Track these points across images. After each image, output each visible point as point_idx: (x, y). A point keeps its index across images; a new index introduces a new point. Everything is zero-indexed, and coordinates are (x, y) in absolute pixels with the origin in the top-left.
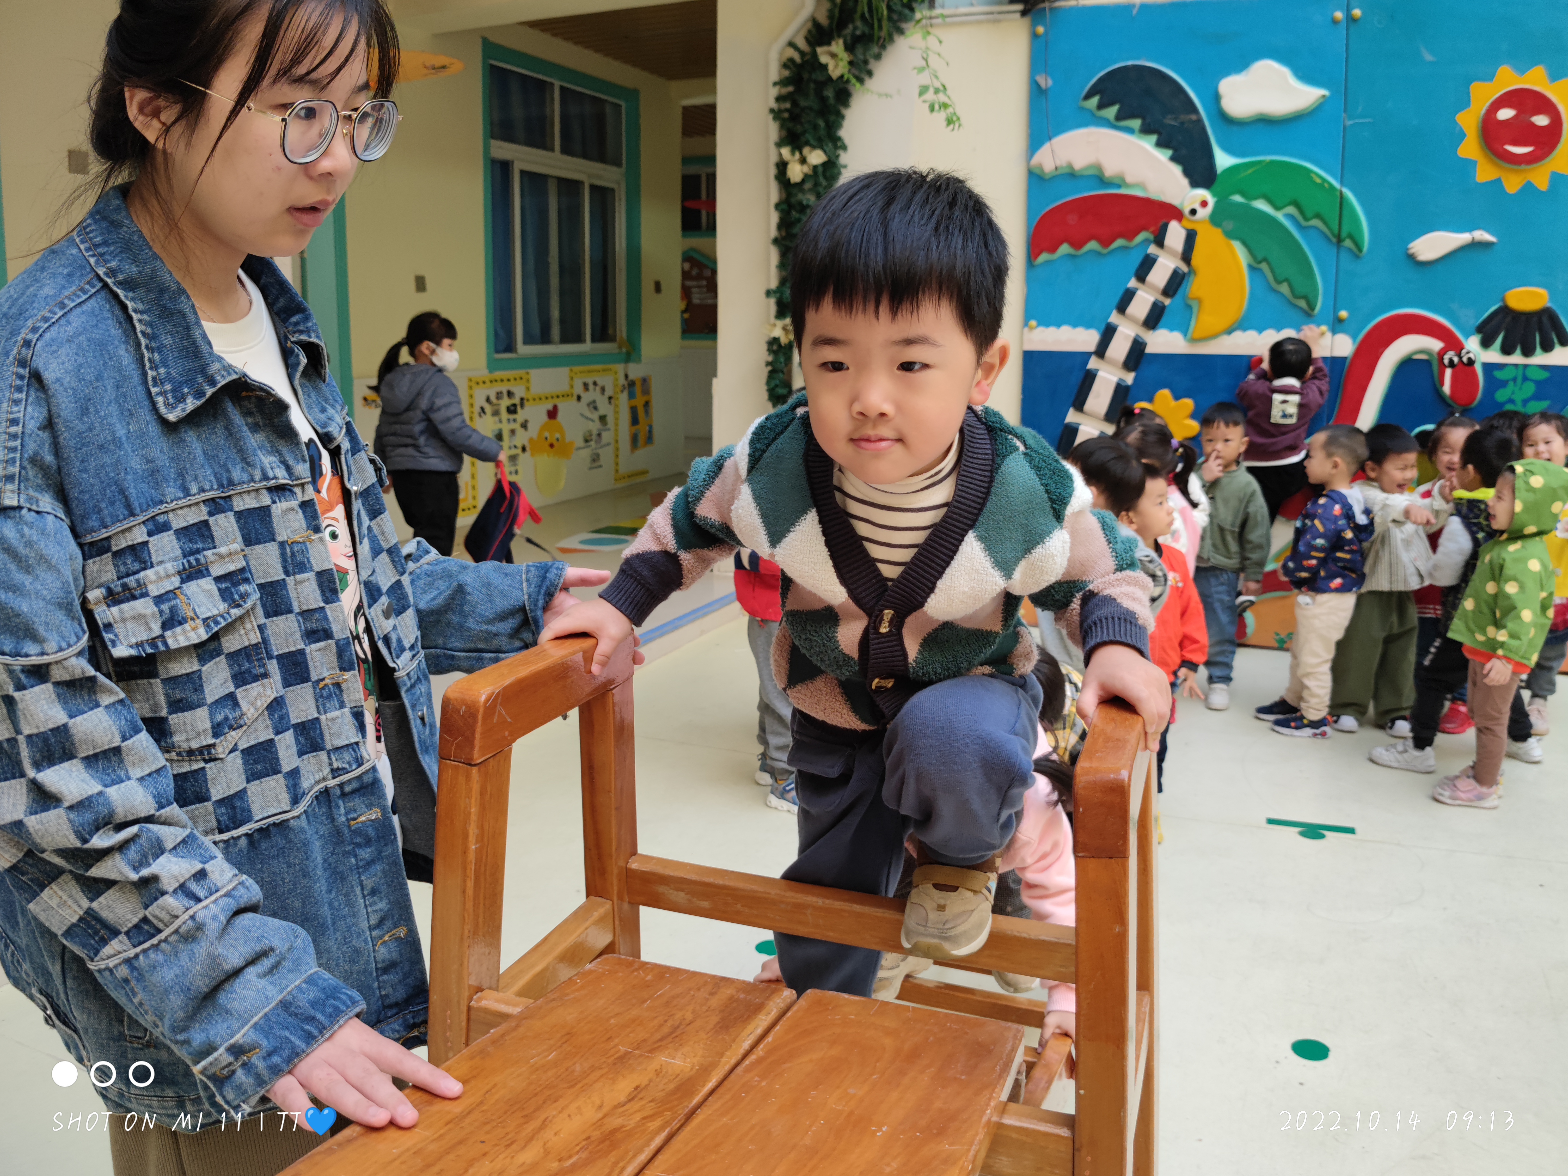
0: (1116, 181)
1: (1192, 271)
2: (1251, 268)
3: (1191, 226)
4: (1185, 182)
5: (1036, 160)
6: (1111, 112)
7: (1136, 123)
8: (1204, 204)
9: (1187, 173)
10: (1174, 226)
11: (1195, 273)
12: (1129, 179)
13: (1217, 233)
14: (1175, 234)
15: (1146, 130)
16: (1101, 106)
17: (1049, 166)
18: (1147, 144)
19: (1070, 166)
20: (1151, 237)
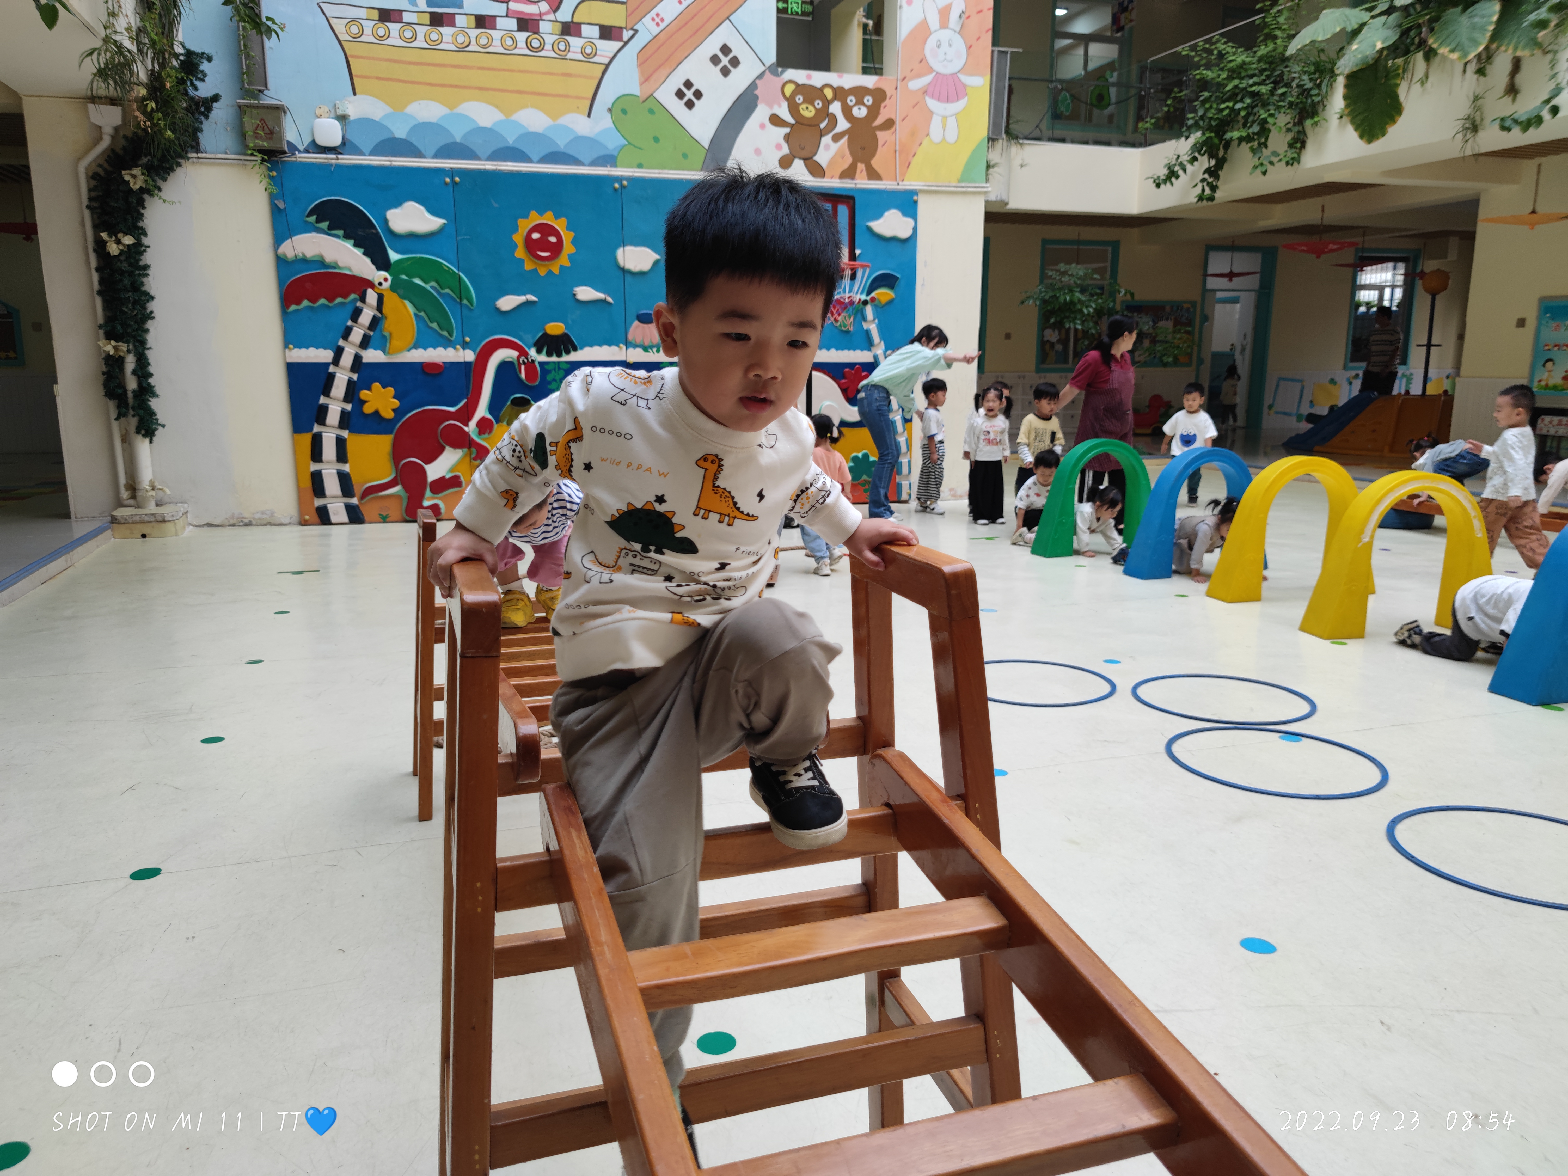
0: (333, 265)
1: (384, 317)
2: (416, 315)
3: (379, 292)
4: (373, 267)
5: (281, 250)
6: (325, 225)
7: (340, 232)
8: (386, 280)
9: (373, 262)
10: (370, 292)
11: (386, 318)
12: (340, 264)
13: (395, 296)
14: (371, 296)
15: (347, 237)
16: (318, 221)
17: (290, 255)
18: (349, 245)
19: (304, 255)
20: (358, 297)
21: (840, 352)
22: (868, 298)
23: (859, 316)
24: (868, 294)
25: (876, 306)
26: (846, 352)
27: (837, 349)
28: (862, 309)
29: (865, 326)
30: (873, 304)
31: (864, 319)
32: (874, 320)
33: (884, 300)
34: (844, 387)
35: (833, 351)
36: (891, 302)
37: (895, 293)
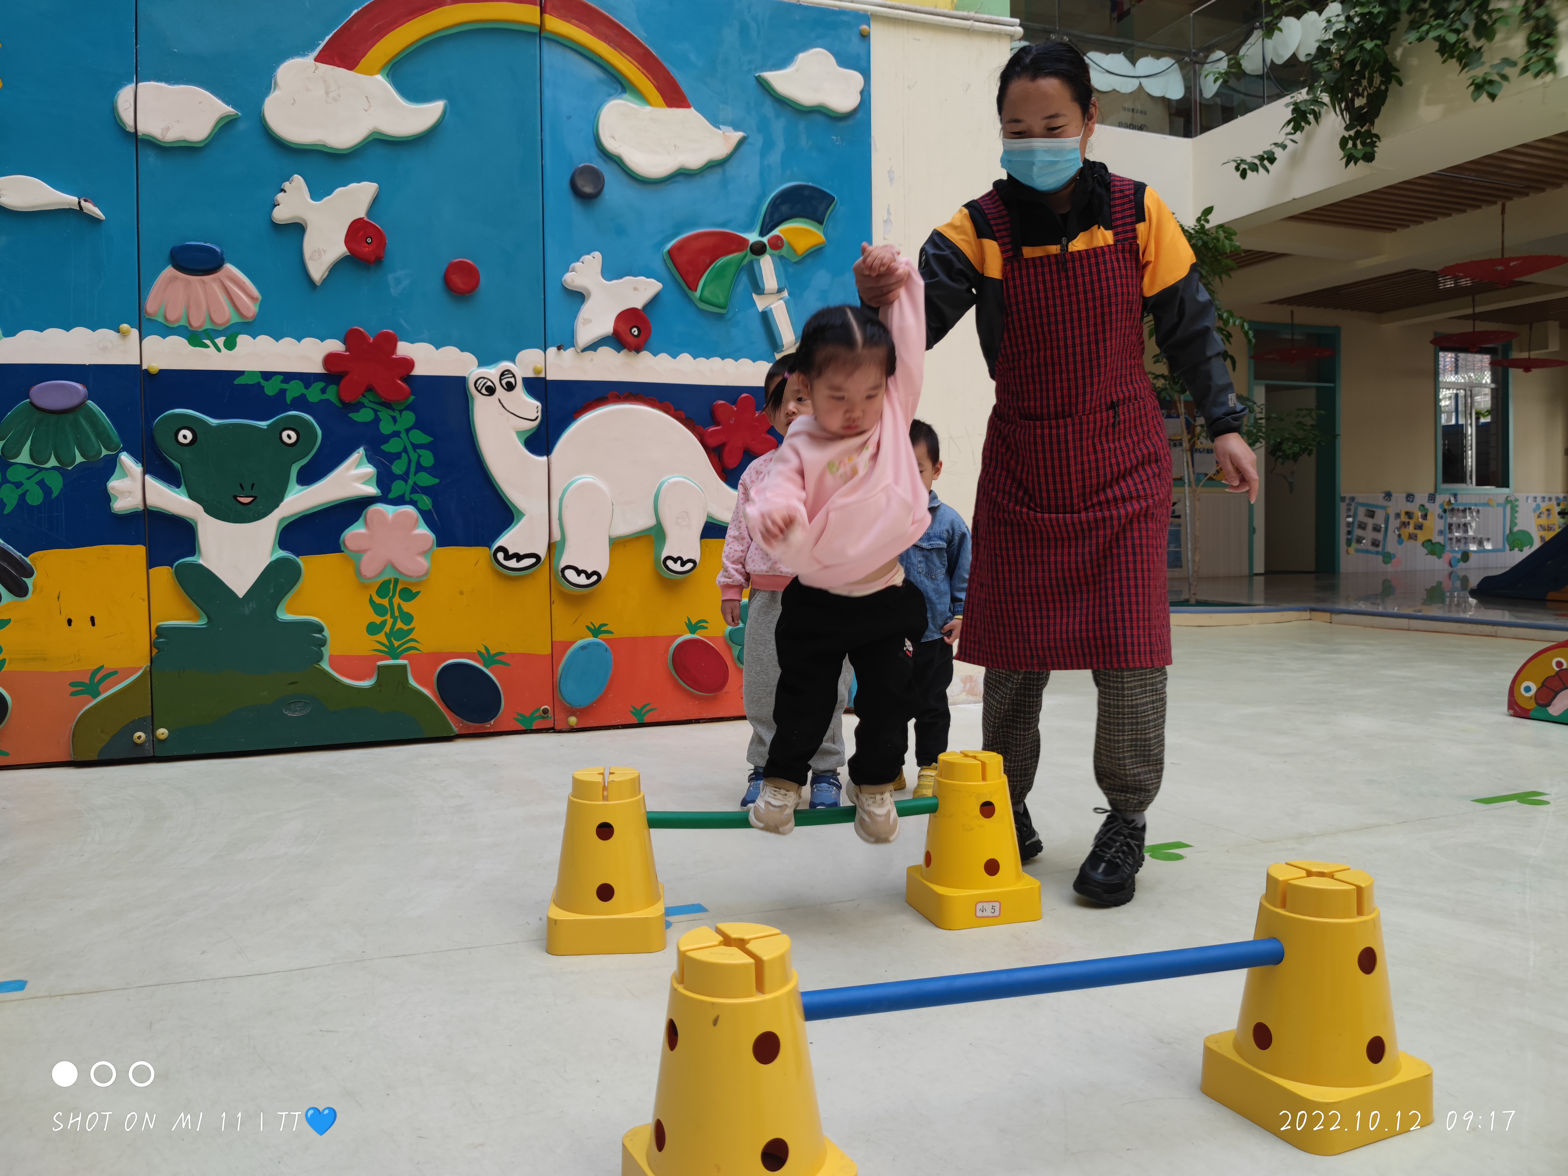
21: (702, 360)
22: (765, 240)
23: (744, 279)
24: (762, 234)
25: (781, 257)
26: (716, 361)
27: (695, 357)
28: (751, 263)
29: (761, 303)
30: (776, 252)
31: (757, 287)
32: (780, 291)
33: (802, 245)
34: (713, 442)
35: (685, 357)
36: (816, 252)
37: (825, 234)
